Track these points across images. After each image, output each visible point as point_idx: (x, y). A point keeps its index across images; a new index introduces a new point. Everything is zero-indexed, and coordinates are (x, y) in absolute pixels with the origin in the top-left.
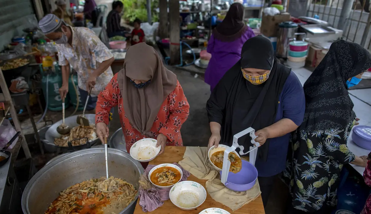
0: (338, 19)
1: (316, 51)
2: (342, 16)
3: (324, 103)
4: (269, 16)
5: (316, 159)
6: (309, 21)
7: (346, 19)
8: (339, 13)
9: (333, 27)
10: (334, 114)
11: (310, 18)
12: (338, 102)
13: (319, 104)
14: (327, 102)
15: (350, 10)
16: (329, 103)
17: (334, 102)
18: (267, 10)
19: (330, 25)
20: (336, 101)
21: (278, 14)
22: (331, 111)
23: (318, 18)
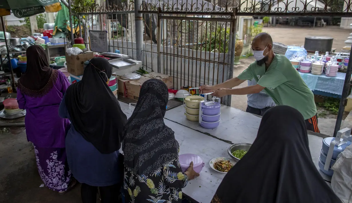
0: (135, 51)
1: (124, 83)
2: (138, 49)
3: (154, 140)
4: (72, 56)
5: (160, 199)
6: (111, 56)
7: (142, 51)
8: (135, 47)
9: (133, 59)
10: (167, 146)
11: (112, 53)
12: (166, 135)
13: (150, 143)
14: (156, 138)
15: (143, 42)
16: (159, 138)
17: (162, 136)
18: (70, 50)
19: (130, 58)
20: (164, 134)
21: (81, 53)
22: (163, 145)
23: (119, 53)
